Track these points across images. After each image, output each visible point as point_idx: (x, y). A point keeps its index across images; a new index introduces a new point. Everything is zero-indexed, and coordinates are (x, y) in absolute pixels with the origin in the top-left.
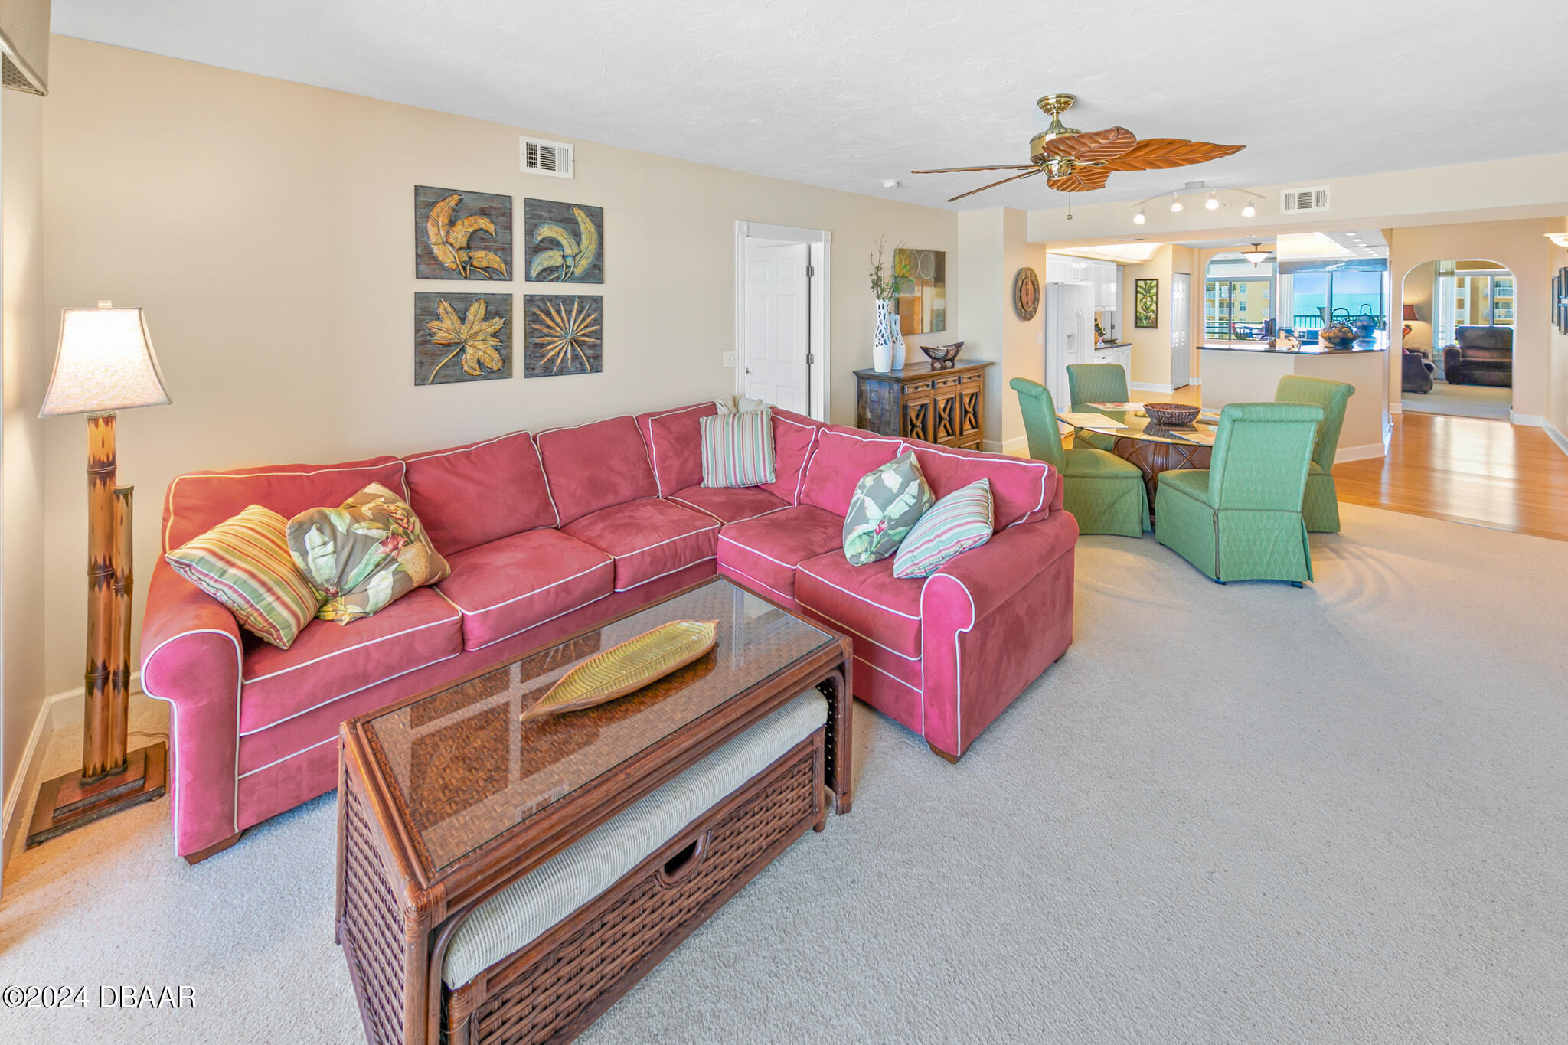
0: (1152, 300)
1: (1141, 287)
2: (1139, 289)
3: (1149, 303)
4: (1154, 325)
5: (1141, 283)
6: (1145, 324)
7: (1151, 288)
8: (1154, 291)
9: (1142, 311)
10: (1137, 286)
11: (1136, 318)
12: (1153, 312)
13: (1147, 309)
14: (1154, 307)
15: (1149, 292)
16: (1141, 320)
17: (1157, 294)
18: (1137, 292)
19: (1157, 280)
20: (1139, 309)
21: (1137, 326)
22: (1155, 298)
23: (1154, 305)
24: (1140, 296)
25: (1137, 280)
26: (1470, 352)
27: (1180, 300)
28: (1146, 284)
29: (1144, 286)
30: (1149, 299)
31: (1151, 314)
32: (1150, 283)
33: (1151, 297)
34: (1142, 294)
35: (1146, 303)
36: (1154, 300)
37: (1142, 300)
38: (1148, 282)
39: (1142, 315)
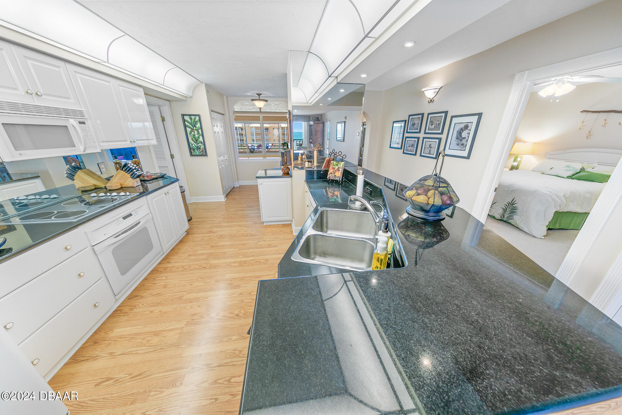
0: (198, 133)
1: (188, 122)
2: (186, 123)
3: (197, 136)
4: (204, 154)
5: (187, 118)
6: (198, 153)
7: (196, 122)
8: (198, 125)
9: (193, 142)
10: (184, 121)
11: (190, 149)
12: (201, 143)
13: (196, 141)
14: (201, 139)
15: (195, 126)
16: (194, 150)
17: (201, 128)
18: (185, 126)
19: (199, 115)
20: (190, 140)
21: (191, 155)
22: (200, 131)
23: (201, 137)
24: (189, 130)
25: (183, 115)
27: (220, 133)
28: (191, 119)
29: (190, 121)
30: (196, 132)
31: (200, 144)
32: (195, 119)
33: (197, 130)
34: (190, 128)
35: (194, 135)
36: (200, 133)
37: (190, 133)
38: (193, 117)
39: (194, 145)
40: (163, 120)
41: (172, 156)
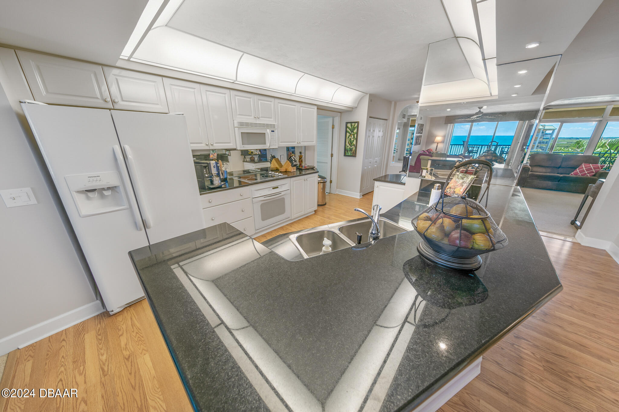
0: (354, 137)
1: (349, 128)
2: (348, 130)
3: (352, 140)
4: (354, 155)
5: (349, 125)
6: (349, 154)
7: (354, 128)
8: (355, 131)
9: (348, 145)
10: (347, 127)
11: (345, 150)
12: (354, 145)
13: (351, 143)
14: (355, 143)
15: (353, 132)
16: (348, 151)
17: (357, 133)
18: (346, 132)
19: (358, 123)
20: (347, 143)
21: (345, 155)
22: (355, 135)
23: (355, 141)
24: (348, 134)
25: (347, 123)
26: (535, 169)
28: (352, 125)
30: (352, 137)
31: (353, 147)
32: (354, 125)
33: (354, 135)
34: (349, 133)
35: (351, 139)
36: (355, 137)
37: (348, 137)
38: (353, 124)
39: (348, 148)
40: (333, 128)
41: (332, 155)
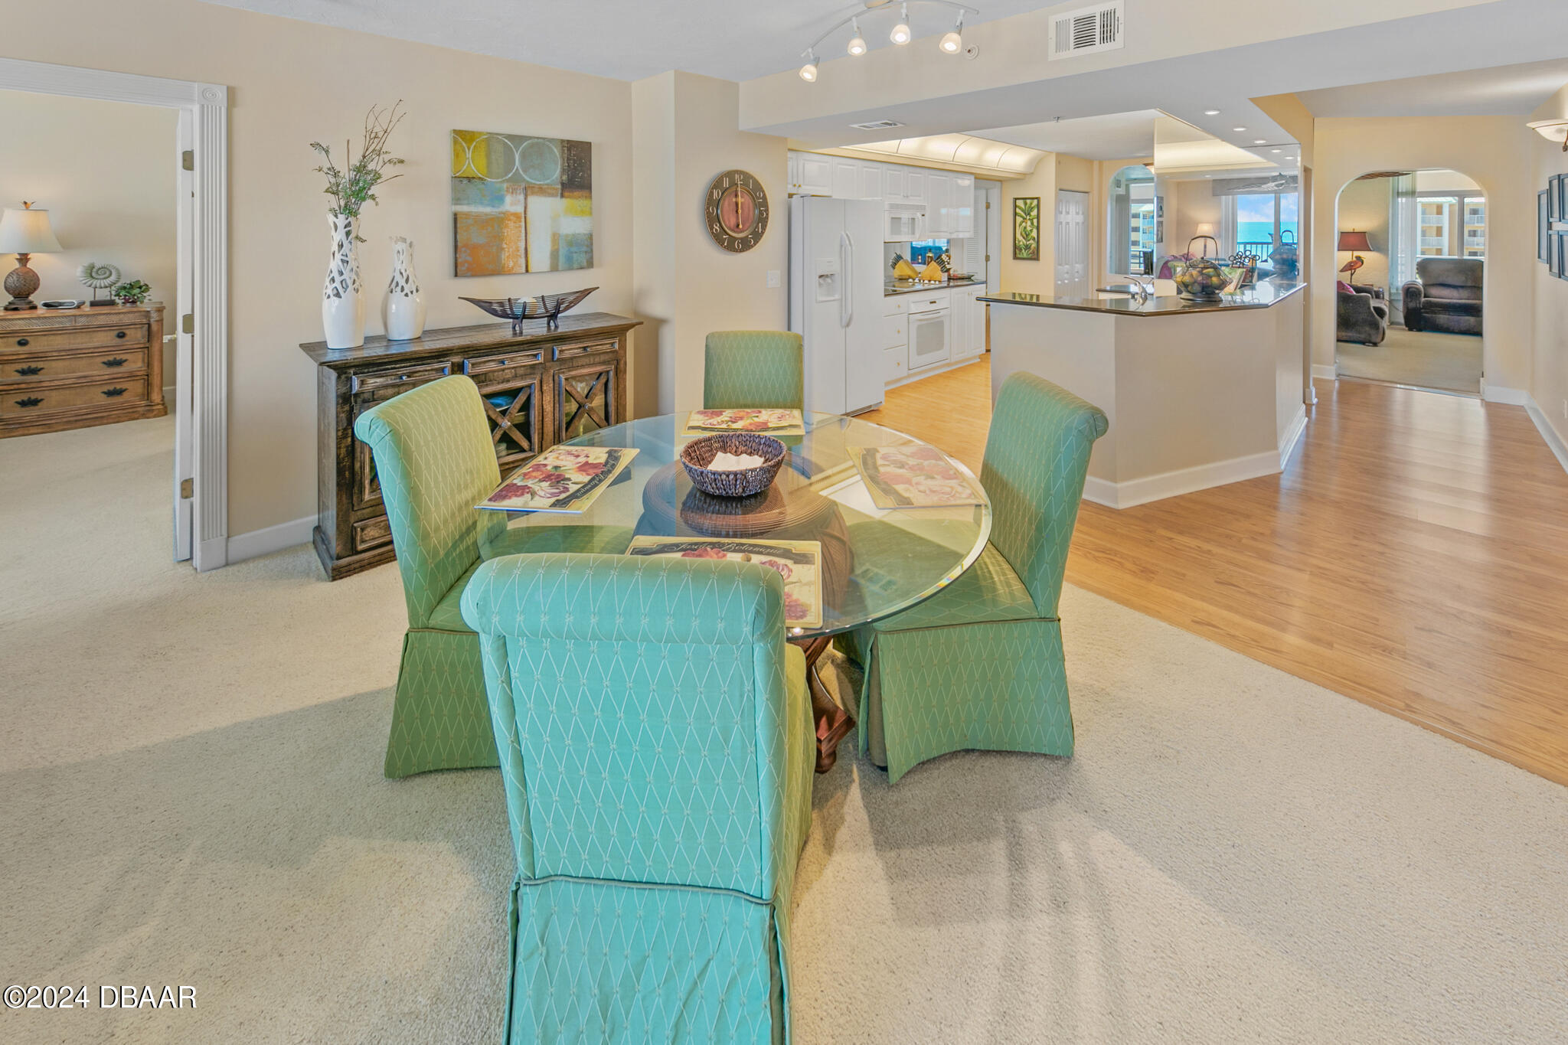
0: (1032, 223)
1: (1020, 208)
2: (1018, 210)
3: (1029, 229)
4: (1035, 256)
5: (1020, 203)
6: (1025, 256)
7: (1032, 209)
8: (1034, 213)
9: (1021, 238)
10: (1015, 206)
11: (1016, 248)
12: (1034, 239)
13: (1026, 236)
14: (1034, 234)
15: (1029, 214)
16: (1021, 250)
17: (1038, 217)
18: (1015, 214)
19: (1038, 199)
20: (1018, 236)
21: (1015, 257)
23: (1035, 231)
24: (1019, 220)
25: (1016, 199)
26: (1434, 291)
27: (1072, 226)
28: (1026, 204)
29: (1023, 207)
30: (1029, 223)
31: (1031, 241)
32: (1031, 204)
33: (1031, 220)
34: (1022, 217)
35: (1025, 228)
36: (1035, 224)
37: (1020, 225)
38: (1028, 201)
39: (1021, 243)
40: (988, 206)
41: (987, 258)
